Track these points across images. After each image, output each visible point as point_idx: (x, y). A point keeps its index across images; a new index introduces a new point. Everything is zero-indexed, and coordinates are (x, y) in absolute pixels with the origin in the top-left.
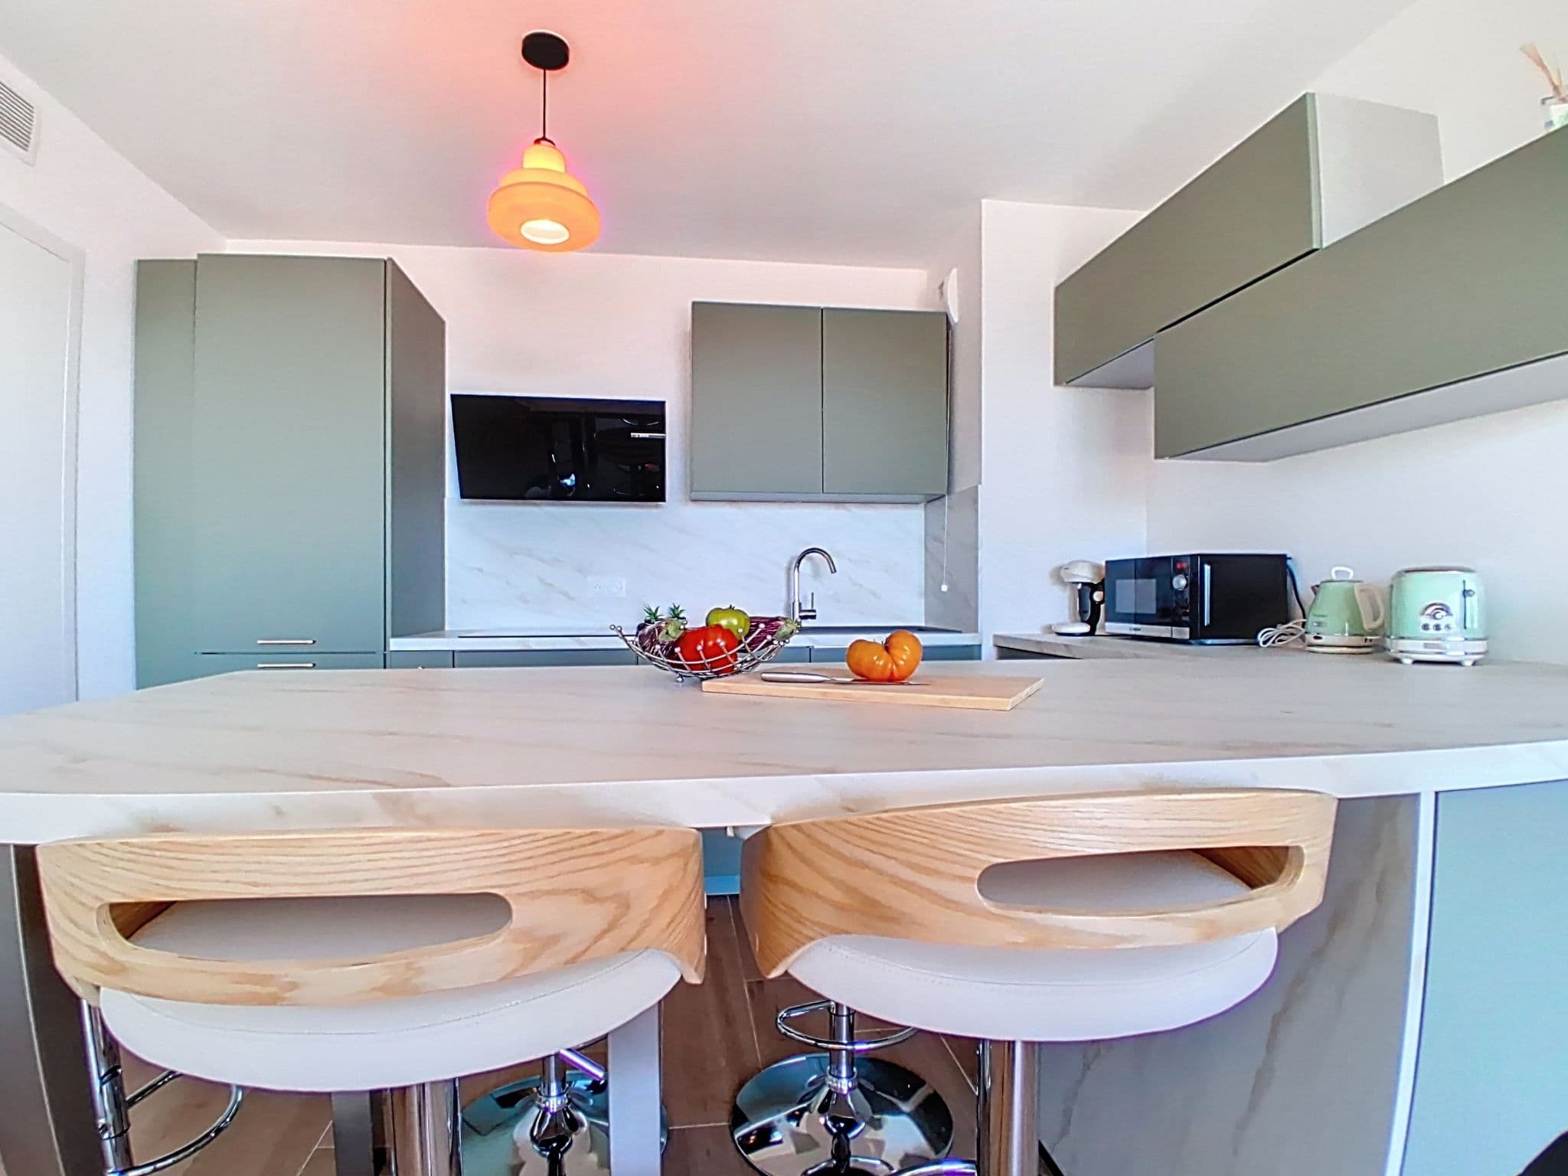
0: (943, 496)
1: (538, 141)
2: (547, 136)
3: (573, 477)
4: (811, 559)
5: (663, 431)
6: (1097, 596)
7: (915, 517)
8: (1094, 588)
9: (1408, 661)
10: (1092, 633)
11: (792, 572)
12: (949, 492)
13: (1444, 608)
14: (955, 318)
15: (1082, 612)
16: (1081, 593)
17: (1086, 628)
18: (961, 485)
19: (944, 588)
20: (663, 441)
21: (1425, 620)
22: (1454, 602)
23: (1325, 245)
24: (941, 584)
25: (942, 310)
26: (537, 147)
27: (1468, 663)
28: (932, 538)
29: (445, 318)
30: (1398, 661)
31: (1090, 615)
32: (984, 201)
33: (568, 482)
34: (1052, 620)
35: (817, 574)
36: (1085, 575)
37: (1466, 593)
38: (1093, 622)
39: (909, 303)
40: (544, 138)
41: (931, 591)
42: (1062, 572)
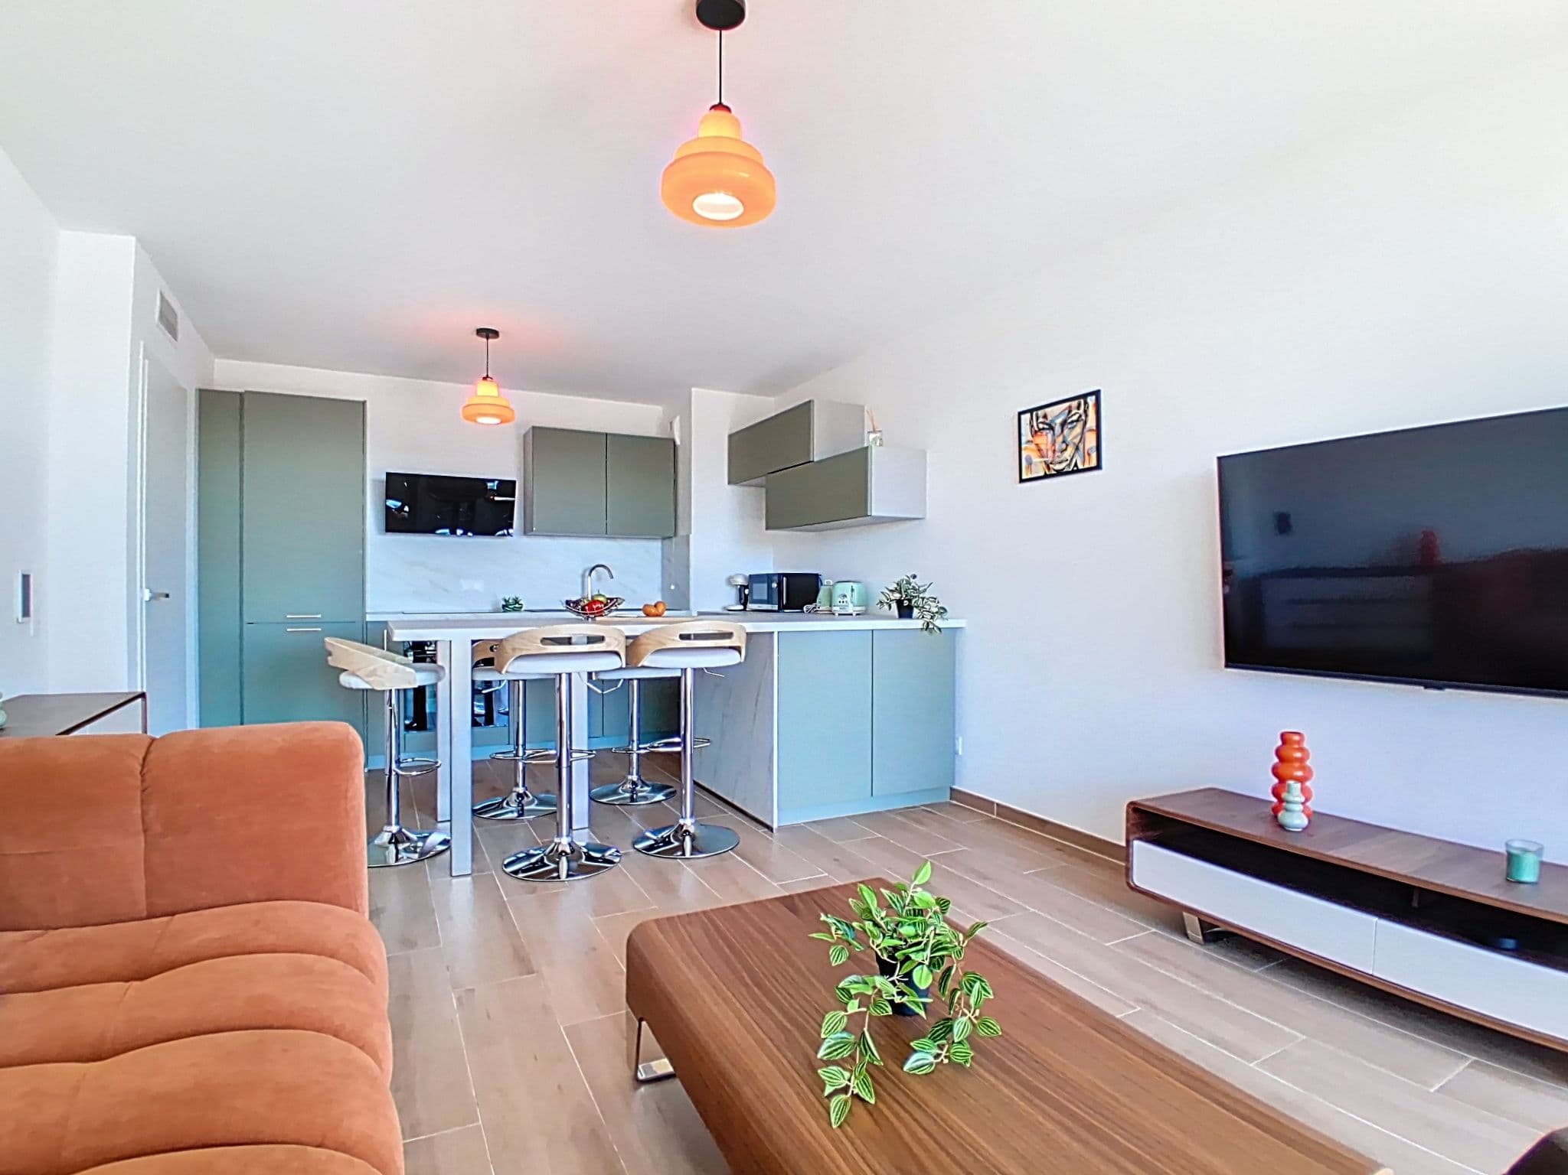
0: (671, 537)
1: (484, 378)
2: (490, 376)
4: (597, 572)
5: (514, 495)
6: (747, 591)
7: (657, 545)
8: (746, 587)
9: (837, 614)
10: (744, 610)
11: (586, 579)
12: (675, 534)
13: (845, 596)
14: (678, 442)
15: (740, 599)
16: (740, 590)
17: (741, 607)
18: (681, 532)
19: (673, 587)
20: (513, 502)
21: (840, 599)
22: (849, 594)
23: (818, 458)
24: (670, 585)
25: (671, 437)
26: (485, 382)
27: (854, 614)
28: (665, 558)
30: (834, 614)
31: (744, 600)
32: (693, 389)
34: (725, 604)
35: (599, 578)
36: (741, 581)
37: (852, 590)
38: (745, 605)
39: (653, 432)
40: (487, 376)
41: (664, 589)
42: (731, 580)
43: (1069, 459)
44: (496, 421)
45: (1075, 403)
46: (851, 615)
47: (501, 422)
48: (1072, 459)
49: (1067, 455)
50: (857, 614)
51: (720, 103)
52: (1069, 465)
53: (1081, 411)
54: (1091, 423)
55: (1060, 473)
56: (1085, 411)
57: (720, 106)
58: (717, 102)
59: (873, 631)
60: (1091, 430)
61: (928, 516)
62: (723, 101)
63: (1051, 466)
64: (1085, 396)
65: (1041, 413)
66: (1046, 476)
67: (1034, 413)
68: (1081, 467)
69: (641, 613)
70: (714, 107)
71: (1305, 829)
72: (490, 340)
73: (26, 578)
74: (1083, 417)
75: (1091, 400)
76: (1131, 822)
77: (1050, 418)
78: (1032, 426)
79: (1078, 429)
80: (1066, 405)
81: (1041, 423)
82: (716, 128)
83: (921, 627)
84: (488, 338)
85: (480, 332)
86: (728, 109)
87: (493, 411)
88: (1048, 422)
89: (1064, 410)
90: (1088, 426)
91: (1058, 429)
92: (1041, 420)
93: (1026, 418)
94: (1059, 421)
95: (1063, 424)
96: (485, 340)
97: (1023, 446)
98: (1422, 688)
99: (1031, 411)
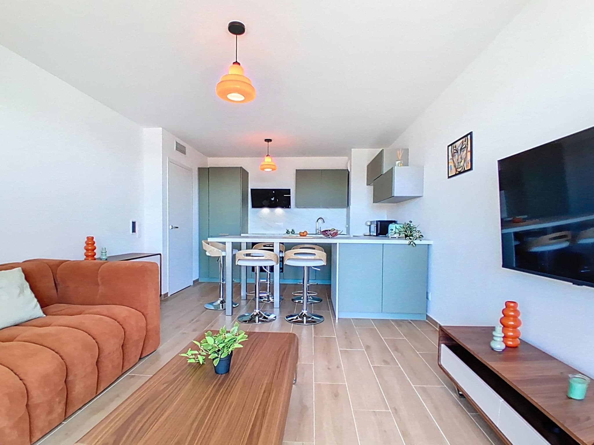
1: (267, 156)
2: (269, 155)
3: (274, 198)
5: (290, 194)
9: (390, 238)
11: (316, 223)
12: (348, 206)
14: (349, 170)
20: (290, 196)
22: (394, 229)
23: (384, 173)
25: (347, 169)
27: (397, 238)
29: (249, 172)
32: (352, 149)
33: (273, 199)
36: (369, 224)
37: (396, 227)
40: (268, 155)
43: (462, 166)
44: (270, 170)
45: (464, 139)
46: (396, 238)
47: (272, 170)
48: (463, 166)
49: (462, 164)
50: (398, 238)
51: (236, 61)
52: (462, 169)
53: (466, 143)
54: (469, 149)
55: (460, 173)
56: (467, 143)
57: (236, 63)
58: (235, 61)
59: (383, 244)
60: (469, 151)
61: (424, 196)
62: (237, 60)
63: (457, 170)
64: (467, 136)
65: (454, 145)
66: (456, 175)
67: (452, 146)
68: (466, 169)
69: (299, 235)
70: (234, 63)
71: (503, 350)
72: (269, 143)
73: (134, 223)
74: (467, 145)
75: (469, 136)
76: (441, 335)
77: (457, 147)
78: (452, 152)
79: (465, 152)
80: (461, 141)
81: (454, 150)
82: (234, 71)
83: (408, 243)
84: (268, 142)
85: (266, 140)
86: (239, 64)
87: (269, 166)
88: (456, 149)
89: (460, 144)
90: (468, 150)
91: (459, 152)
92: (454, 148)
93: (450, 147)
94: (459, 148)
95: (461, 149)
96: (267, 143)
97: (449, 161)
98: (572, 283)
99: (451, 145)
